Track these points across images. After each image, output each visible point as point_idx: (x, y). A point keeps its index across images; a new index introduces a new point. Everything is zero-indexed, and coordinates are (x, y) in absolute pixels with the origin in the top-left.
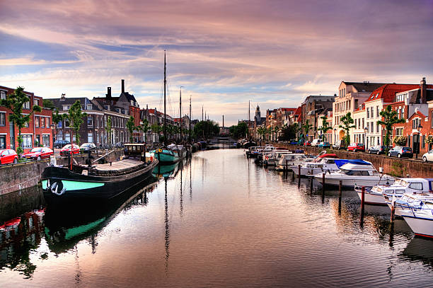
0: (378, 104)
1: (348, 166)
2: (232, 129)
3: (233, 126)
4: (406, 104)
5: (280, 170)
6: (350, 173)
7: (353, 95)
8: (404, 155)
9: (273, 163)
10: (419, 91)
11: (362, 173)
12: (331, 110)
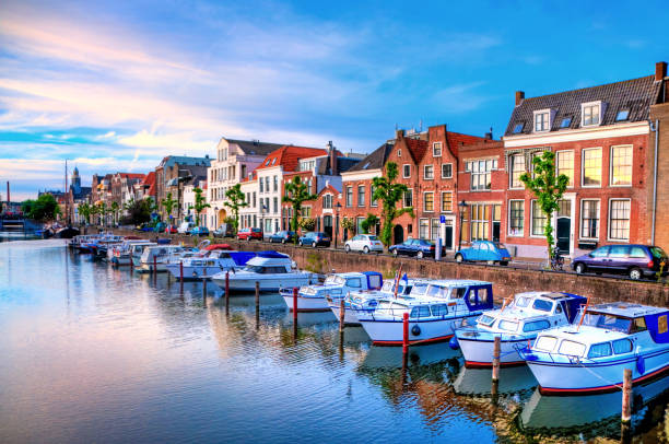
0: (275, 173)
1: (258, 261)
2: (28, 206)
3: (29, 202)
4: (314, 174)
5: (144, 272)
6: (262, 270)
7: (239, 158)
8: (320, 243)
9: (128, 261)
10: (329, 158)
11: (277, 270)
12: (205, 178)
